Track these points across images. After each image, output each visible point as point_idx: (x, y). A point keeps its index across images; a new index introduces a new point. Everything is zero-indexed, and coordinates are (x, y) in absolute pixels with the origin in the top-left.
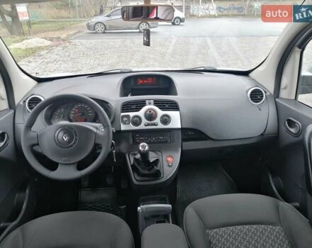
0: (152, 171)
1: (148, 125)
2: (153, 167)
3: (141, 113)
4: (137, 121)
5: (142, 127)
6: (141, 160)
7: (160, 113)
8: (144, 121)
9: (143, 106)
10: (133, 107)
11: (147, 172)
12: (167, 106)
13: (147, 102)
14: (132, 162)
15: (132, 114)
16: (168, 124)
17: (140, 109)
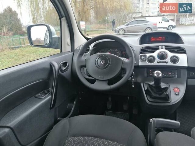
0: (162, 96)
1: (160, 62)
2: (163, 92)
3: (155, 54)
4: (152, 60)
5: (155, 63)
6: (154, 86)
7: (170, 55)
8: (157, 59)
9: (157, 50)
10: (148, 51)
11: (158, 96)
12: (176, 51)
13: (160, 47)
14: (146, 88)
15: (148, 55)
16: (176, 63)
17: (155, 51)
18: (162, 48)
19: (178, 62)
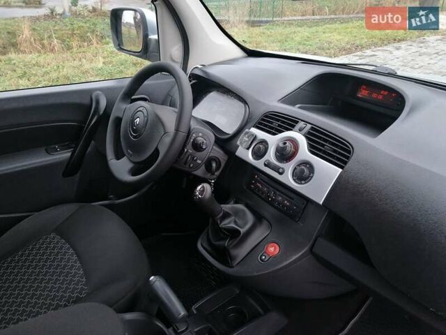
1: (269, 165)
3: (273, 140)
4: (260, 152)
5: (259, 164)
13: (300, 125)
16: (303, 182)
17: (281, 132)
18: (300, 130)
19: (305, 183)
